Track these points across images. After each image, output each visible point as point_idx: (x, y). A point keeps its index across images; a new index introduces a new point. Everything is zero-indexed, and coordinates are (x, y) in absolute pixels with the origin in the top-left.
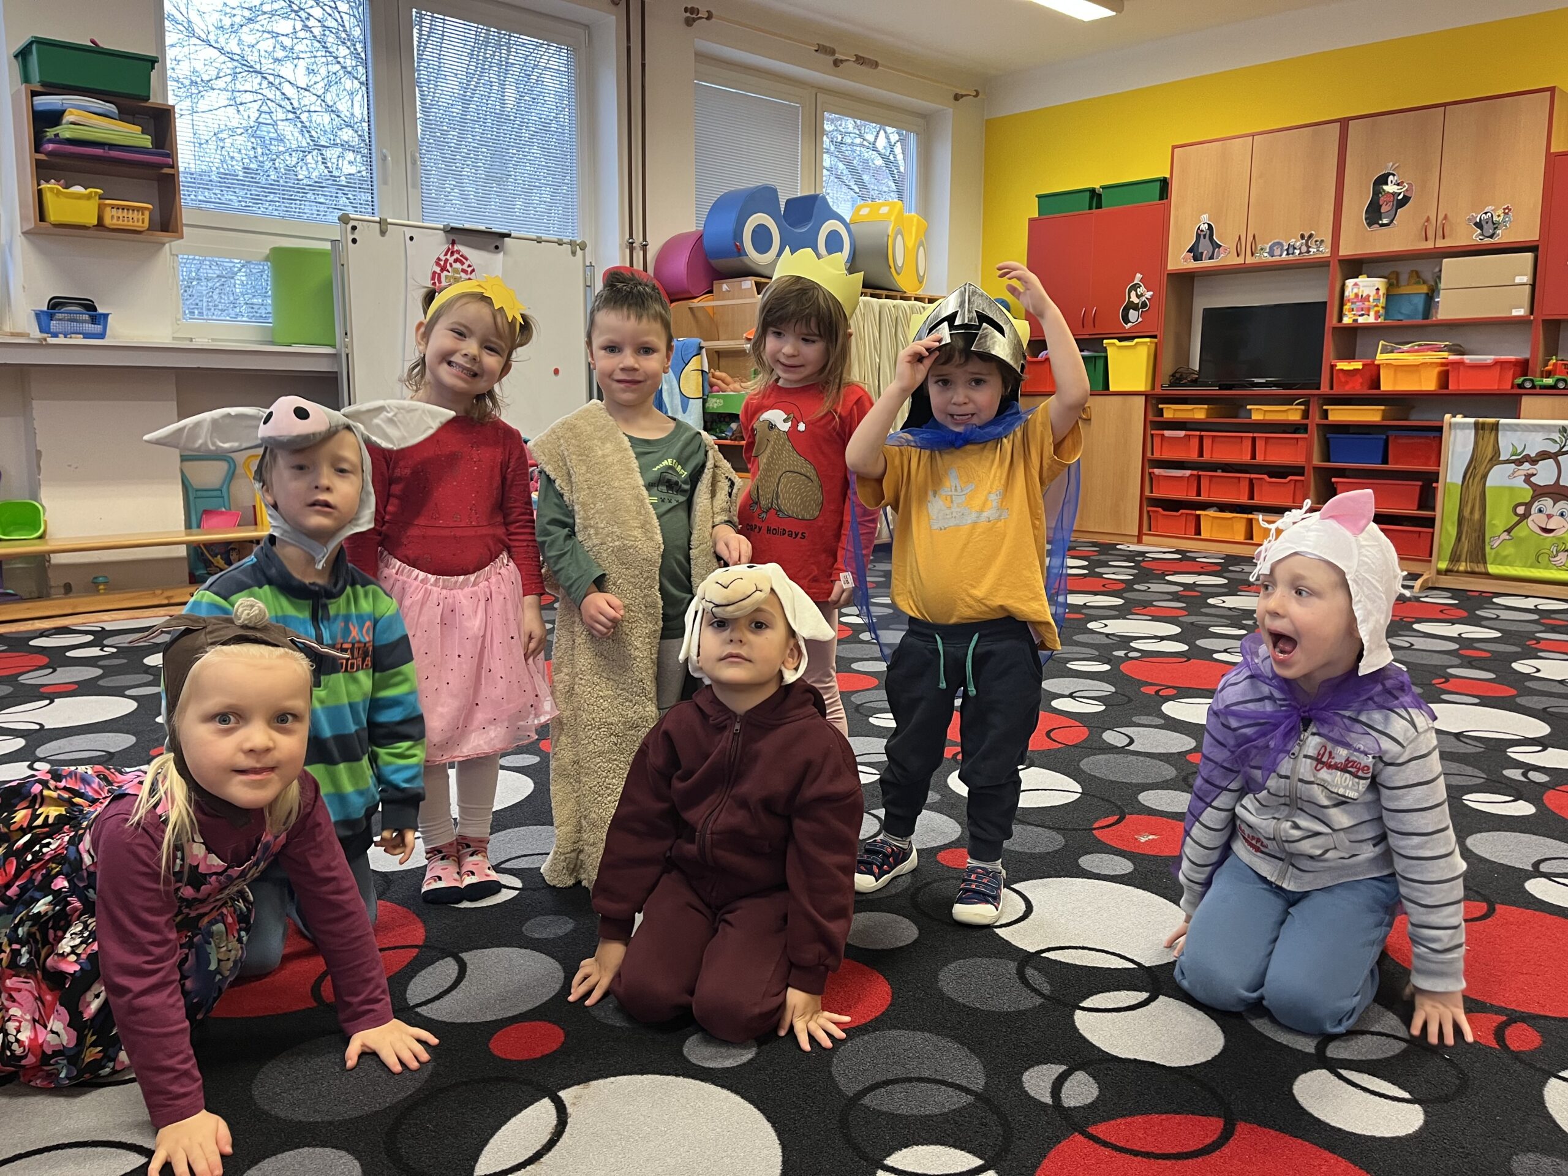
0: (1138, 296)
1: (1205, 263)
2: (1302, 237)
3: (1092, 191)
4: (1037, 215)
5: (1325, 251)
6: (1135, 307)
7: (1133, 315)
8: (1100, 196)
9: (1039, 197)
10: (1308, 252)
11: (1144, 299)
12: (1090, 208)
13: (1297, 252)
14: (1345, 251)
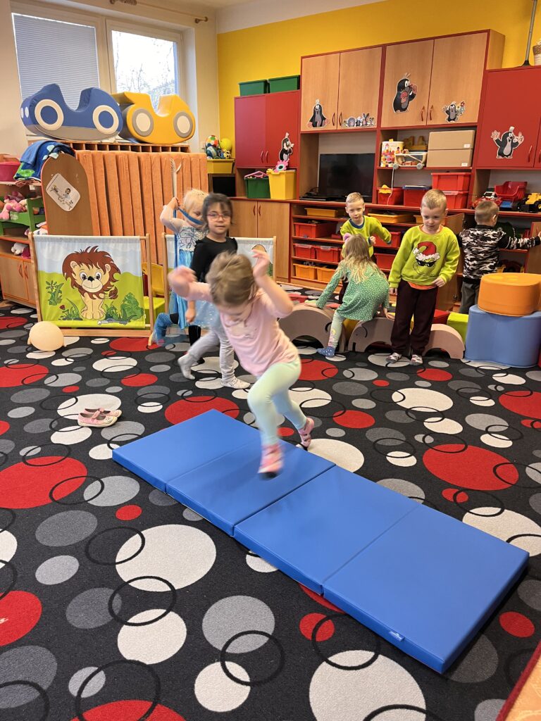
0: (287, 146)
2: (364, 115)
3: (265, 82)
4: (239, 95)
5: (375, 125)
6: (286, 152)
7: (285, 156)
8: (269, 84)
9: (240, 84)
10: (366, 124)
11: (290, 147)
12: (265, 92)
13: (361, 124)
14: (384, 125)
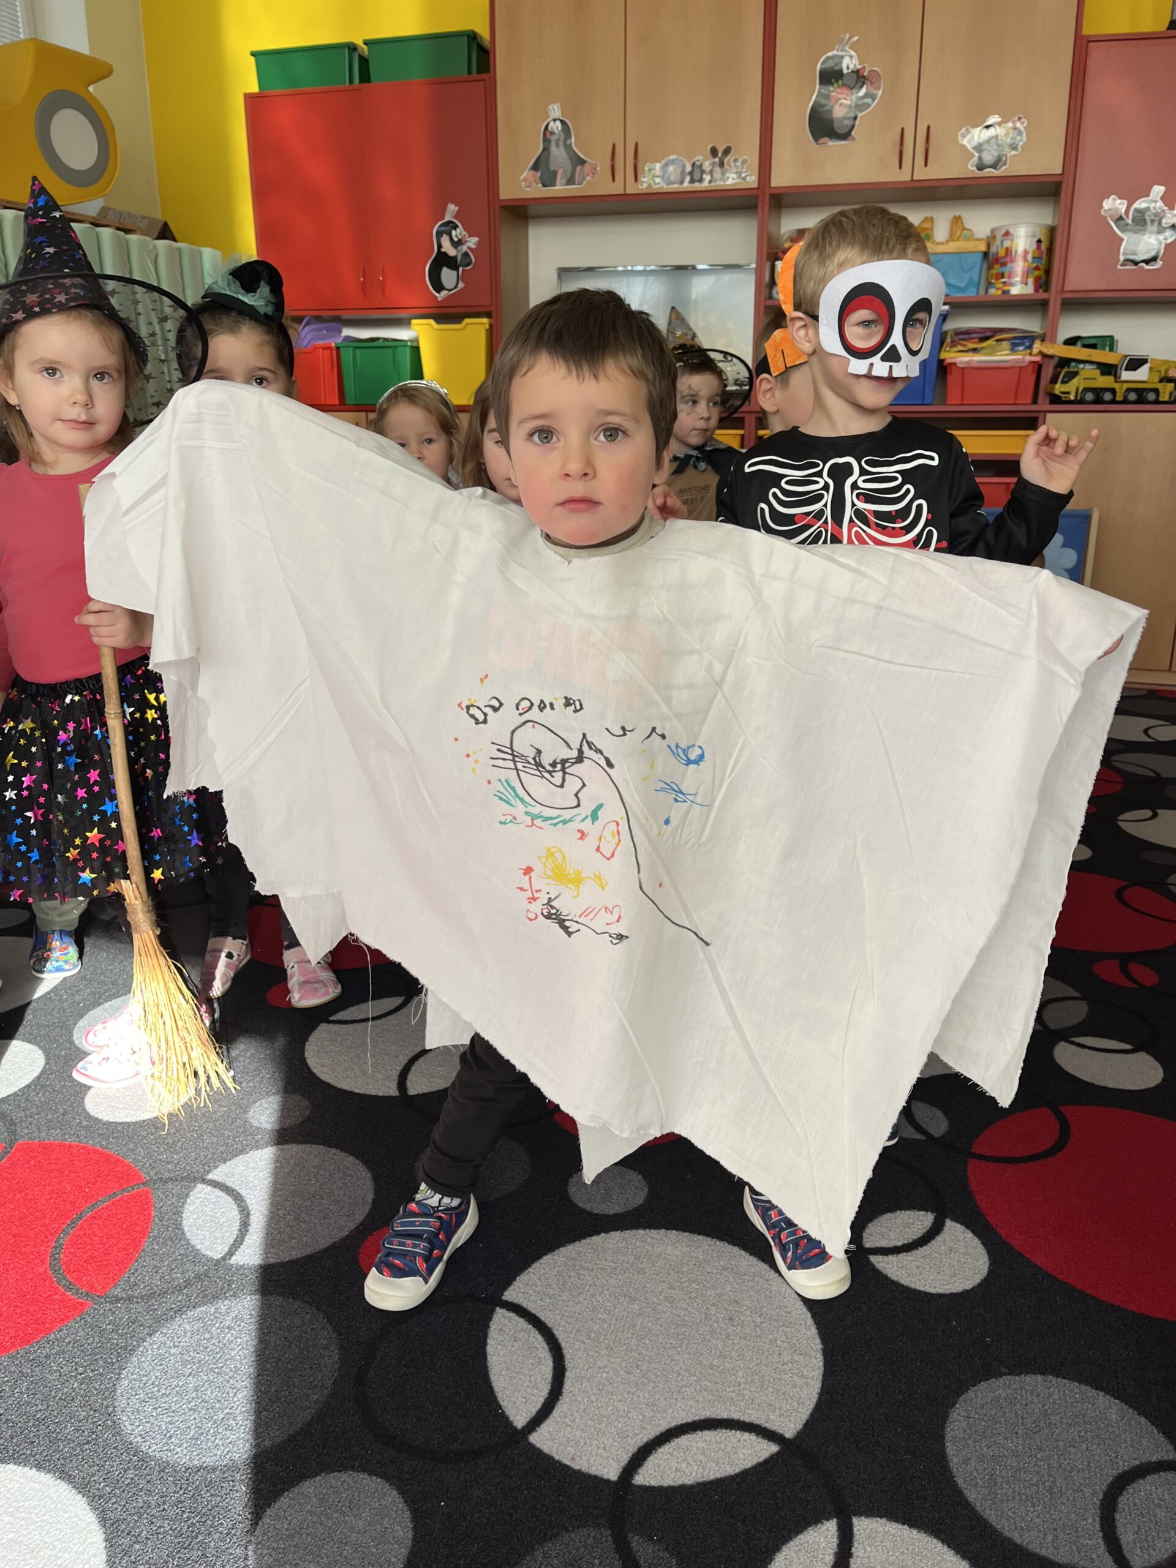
0: (456, 244)
1: (560, 189)
2: (714, 152)
3: (352, 48)
4: (255, 88)
5: (752, 181)
6: (451, 263)
7: (448, 276)
8: (364, 58)
9: (253, 54)
10: (724, 178)
11: (464, 248)
12: (352, 82)
13: (707, 178)
14: (781, 178)
